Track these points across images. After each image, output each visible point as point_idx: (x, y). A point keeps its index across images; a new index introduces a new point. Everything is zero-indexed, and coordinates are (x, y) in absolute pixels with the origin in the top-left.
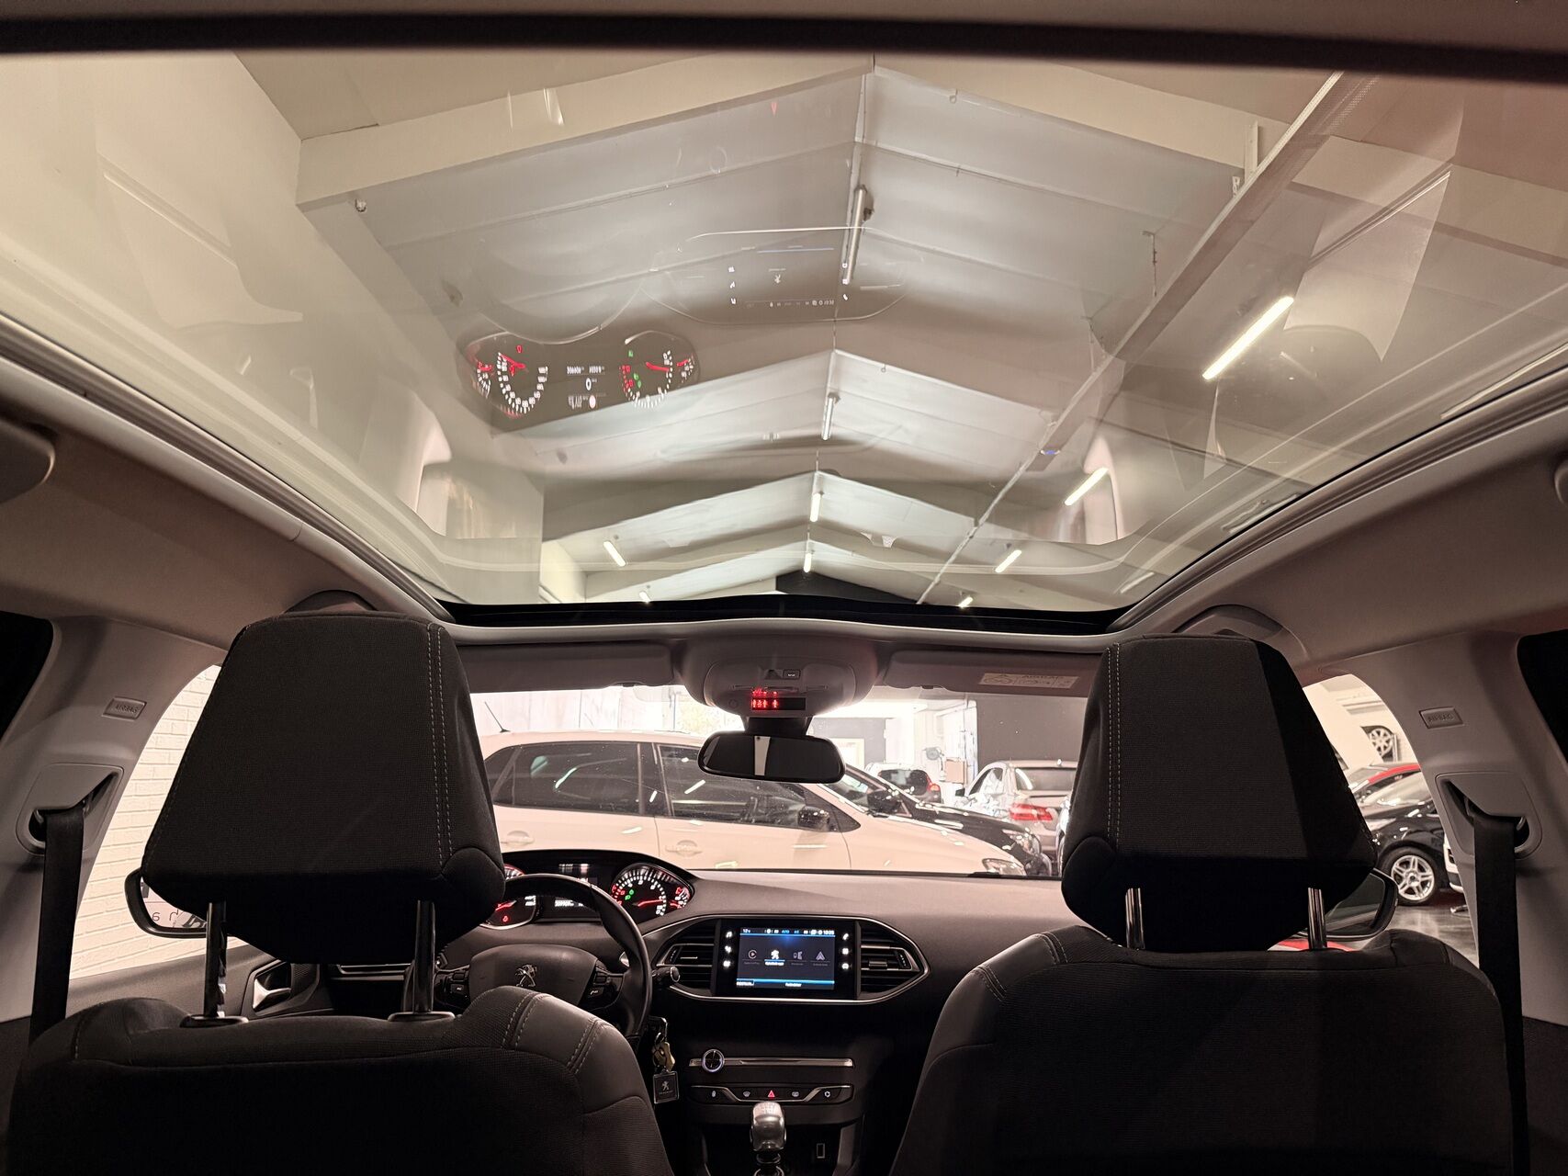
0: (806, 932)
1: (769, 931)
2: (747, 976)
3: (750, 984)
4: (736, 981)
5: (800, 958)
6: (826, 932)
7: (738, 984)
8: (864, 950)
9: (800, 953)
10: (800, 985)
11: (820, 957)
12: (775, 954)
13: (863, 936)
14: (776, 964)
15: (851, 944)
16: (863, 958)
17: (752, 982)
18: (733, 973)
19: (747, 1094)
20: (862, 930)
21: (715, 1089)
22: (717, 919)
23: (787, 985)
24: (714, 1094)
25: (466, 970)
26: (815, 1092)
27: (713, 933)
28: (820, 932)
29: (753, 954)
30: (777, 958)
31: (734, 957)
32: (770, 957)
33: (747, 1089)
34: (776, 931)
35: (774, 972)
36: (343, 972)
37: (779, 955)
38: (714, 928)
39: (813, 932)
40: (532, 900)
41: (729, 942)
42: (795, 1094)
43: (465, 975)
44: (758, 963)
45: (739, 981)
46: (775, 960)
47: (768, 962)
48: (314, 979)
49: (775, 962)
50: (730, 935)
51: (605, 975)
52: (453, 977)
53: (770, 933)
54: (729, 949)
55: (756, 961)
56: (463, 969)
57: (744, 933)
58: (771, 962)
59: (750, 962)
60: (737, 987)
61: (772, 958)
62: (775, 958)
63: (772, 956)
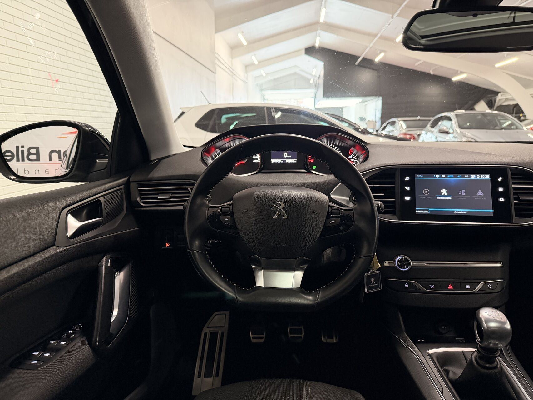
0: (466, 176)
1: (437, 176)
2: (423, 207)
3: (426, 212)
4: (415, 210)
5: (464, 194)
6: (483, 176)
7: (417, 212)
8: (514, 188)
9: (463, 191)
10: (466, 213)
11: (480, 193)
12: (444, 192)
13: (513, 178)
14: (445, 198)
15: (504, 184)
16: (514, 194)
17: (428, 210)
18: (412, 203)
19: (432, 287)
20: (512, 174)
21: (408, 283)
22: (397, 168)
23: (455, 212)
24: (407, 286)
25: (230, 205)
26: (481, 285)
27: (394, 178)
28: (478, 176)
29: (426, 192)
30: (446, 194)
31: (411, 193)
32: (440, 194)
33: (432, 283)
34: (443, 176)
35: (444, 203)
36: (142, 204)
37: (447, 192)
38: (394, 174)
39: (473, 176)
40: (257, 159)
41: (407, 183)
42: (468, 287)
43: (229, 209)
44: (431, 198)
45: (418, 210)
46: (444, 196)
47: (439, 197)
48: (122, 210)
49: (444, 197)
50: (407, 178)
51: (338, 209)
52: (221, 211)
53: (439, 177)
54: (408, 188)
55: (429, 197)
56: (228, 205)
57: (419, 177)
58: (441, 197)
59: (425, 197)
60: (416, 214)
61: (442, 194)
62: (444, 194)
63: (442, 193)
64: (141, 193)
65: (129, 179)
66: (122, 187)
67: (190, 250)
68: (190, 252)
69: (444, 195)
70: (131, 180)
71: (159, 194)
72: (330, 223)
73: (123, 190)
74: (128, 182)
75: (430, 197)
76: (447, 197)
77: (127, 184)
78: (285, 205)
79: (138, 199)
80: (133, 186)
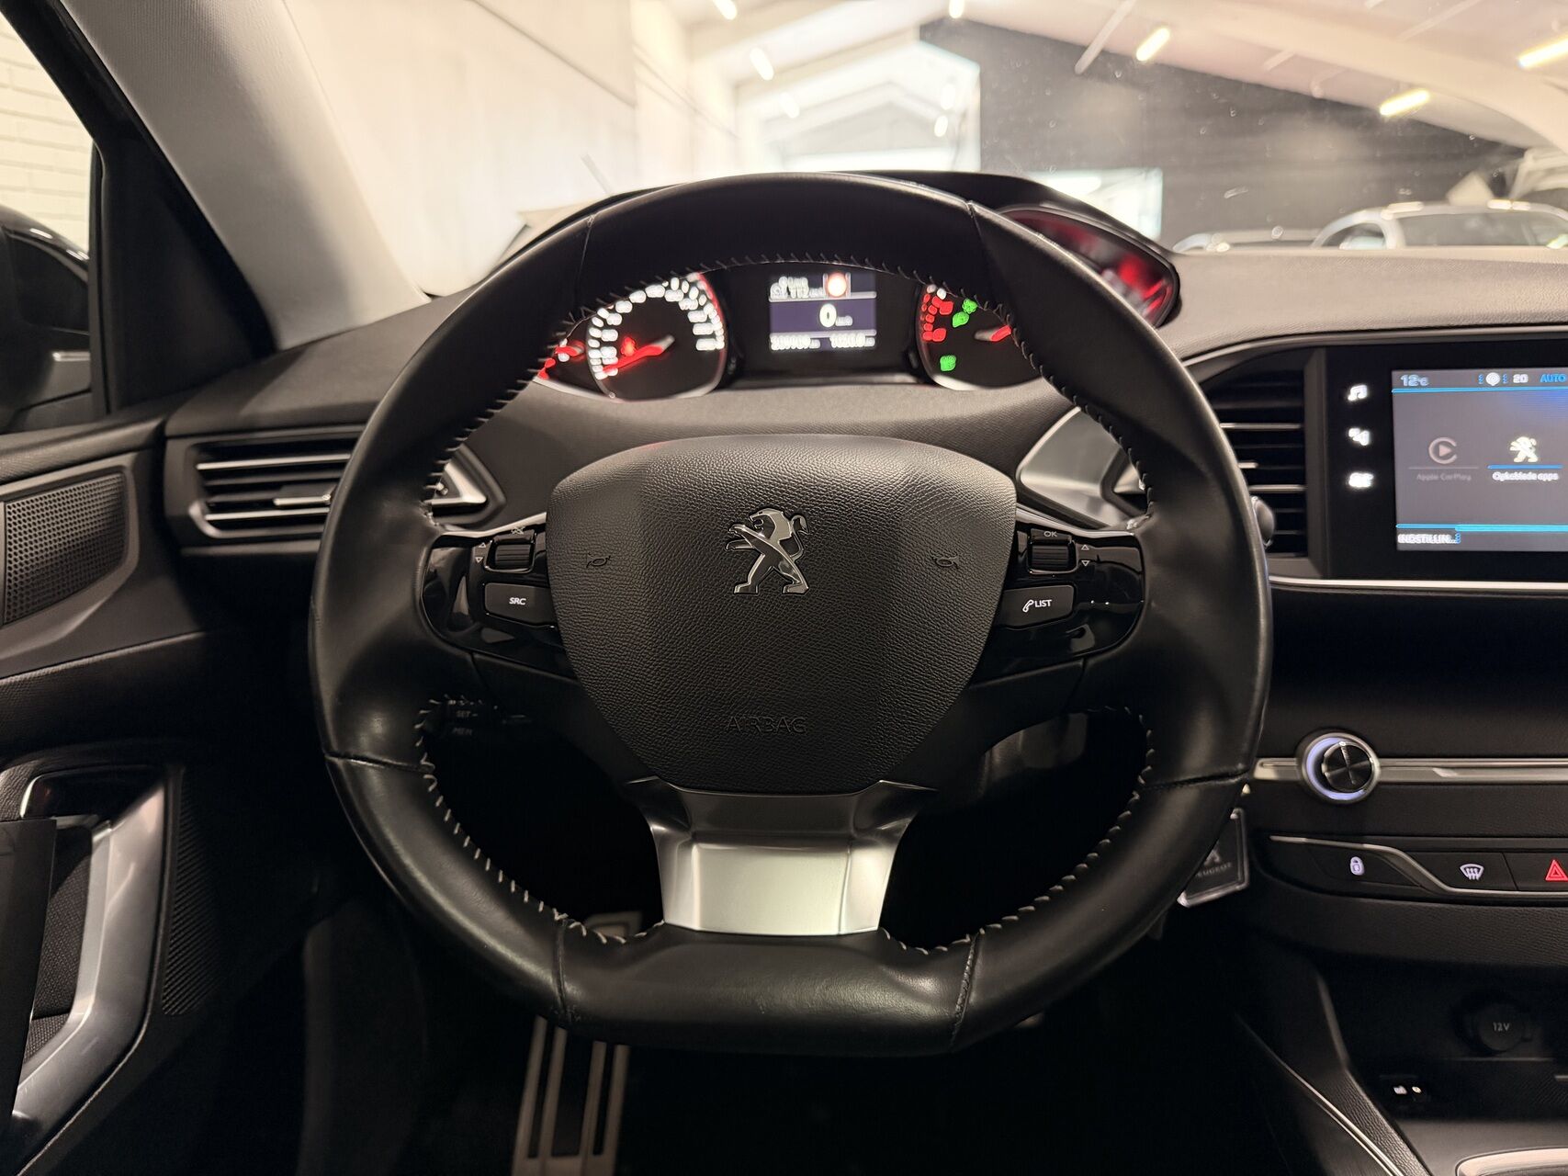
1: (1493, 378)
2: (1432, 518)
3: (1444, 539)
4: (1394, 533)
7: (1402, 539)
14: (1531, 476)
17: (1452, 533)
18: (1382, 503)
19: (1472, 872)
21: (1362, 855)
22: (1308, 350)
24: (1357, 867)
25: (538, 528)
27: (1299, 391)
29: (1443, 451)
30: (1534, 459)
31: (1377, 457)
32: (1507, 461)
33: (1472, 855)
34: (1521, 378)
36: (211, 531)
38: (1299, 376)
40: (713, 336)
41: (1360, 414)
43: (533, 546)
44: (1463, 477)
45: (1407, 531)
46: (1525, 467)
47: (1503, 471)
48: (116, 558)
49: (1526, 471)
50: (1358, 393)
51: (1063, 537)
52: (491, 558)
53: (1500, 385)
54: (1360, 437)
55: (1458, 472)
56: (528, 528)
57: (1408, 387)
58: (1511, 471)
59: (1438, 472)
60: (1400, 548)
61: (1516, 460)
62: (1527, 458)
63: (1515, 454)
64: (210, 486)
65: (161, 428)
66: (125, 460)
67: (337, 755)
68: (333, 765)
69: (1526, 461)
70: (171, 428)
71: (285, 489)
72: (1026, 609)
73: (128, 474)
74: (158, 442)
75: (1463, 472)
76: (1538, 471)
77: (154, 448)
78: (797, 525)
79: (195, 510)
80: (176, 452)
